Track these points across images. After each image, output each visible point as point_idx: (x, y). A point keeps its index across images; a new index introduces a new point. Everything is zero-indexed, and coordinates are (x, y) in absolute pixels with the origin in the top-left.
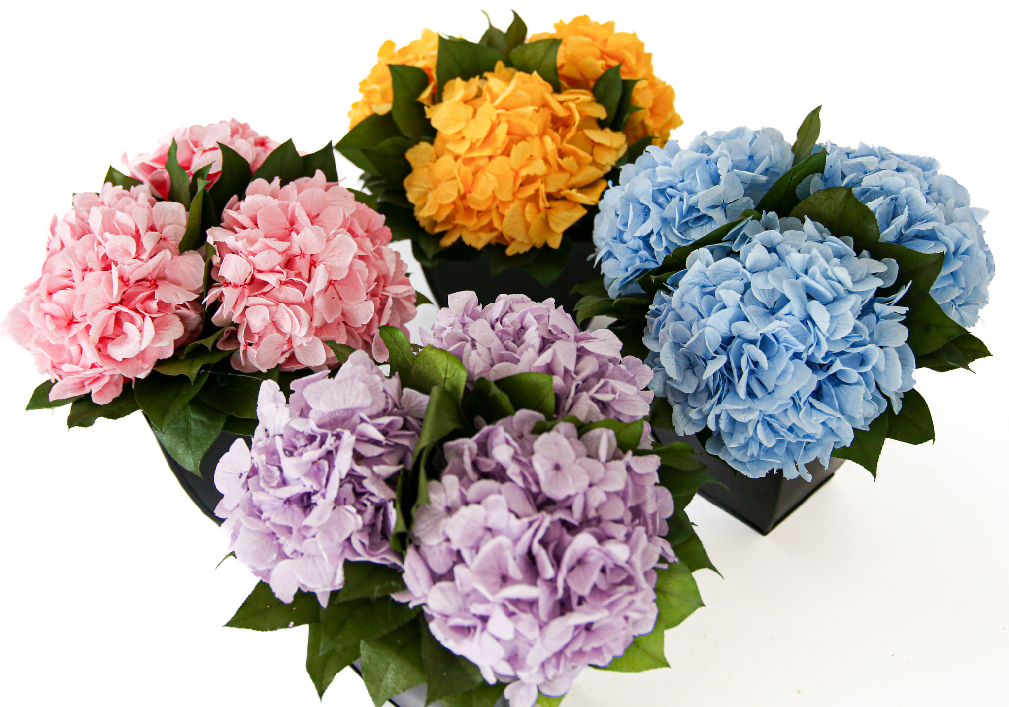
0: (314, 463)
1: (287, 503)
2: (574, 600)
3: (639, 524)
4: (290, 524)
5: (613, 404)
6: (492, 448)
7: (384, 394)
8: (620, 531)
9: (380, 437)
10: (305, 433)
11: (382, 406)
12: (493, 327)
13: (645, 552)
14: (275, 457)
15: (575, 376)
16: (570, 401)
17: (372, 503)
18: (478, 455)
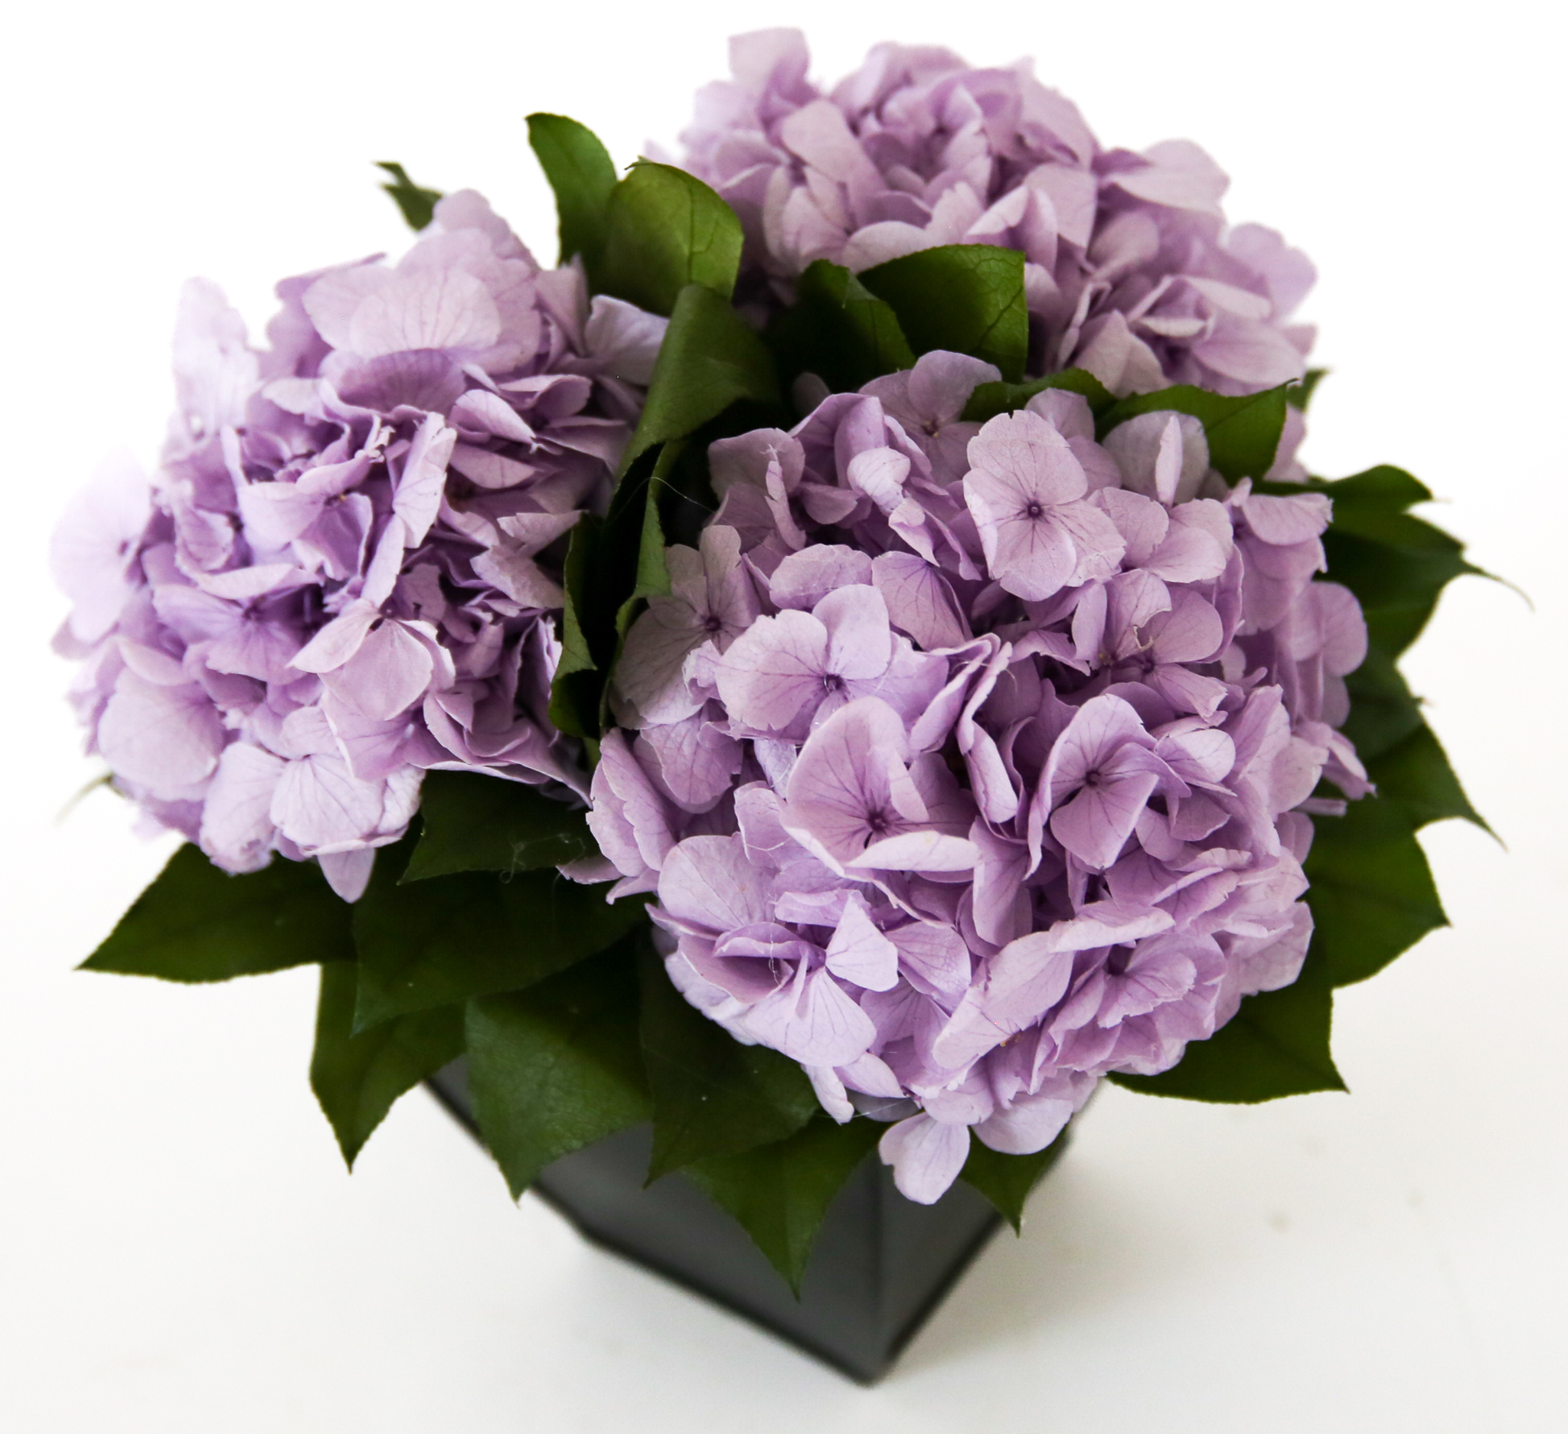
0: (331, 500)
1: (253, 615)
2: (1077, 887)
3: (1266, 681)
4: (259, 674)
5: (1198, 351)
6: (848, 458)
7: (536, 315)
8: (1209, 695)
9: (523, 431)
10: (307, 421)
11: (531, 345)
12: (855, 128)
13: (1282, 763)
14: (221, 489)
15: (1089, 267)
16: (1073, 335)
17: (498, 617)
18: (806, 478)
